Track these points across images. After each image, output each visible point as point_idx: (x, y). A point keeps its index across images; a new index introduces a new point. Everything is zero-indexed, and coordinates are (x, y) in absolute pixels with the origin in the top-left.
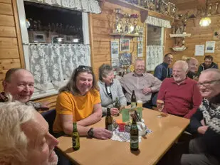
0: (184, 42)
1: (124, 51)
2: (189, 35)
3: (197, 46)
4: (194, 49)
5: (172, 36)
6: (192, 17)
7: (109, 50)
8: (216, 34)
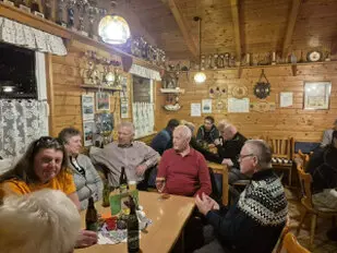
0: (177, 99)
1: (103, 109)
2: (183, 91)
3: (193, 105)
4: (189, 108)
5: (163, 91)
6: (185, 69)
7: (78, 109)
8: (212, 91)
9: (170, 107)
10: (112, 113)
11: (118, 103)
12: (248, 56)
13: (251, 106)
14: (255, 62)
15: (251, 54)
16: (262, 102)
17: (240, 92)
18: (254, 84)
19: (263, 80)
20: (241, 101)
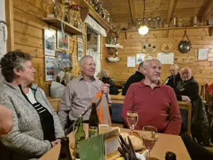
0: (117, 53)
1: (63, 49)
2: (122, 47)
3: (129, 58)
4: (126, 61)
5: (107, 45)
6: (124, 29)
7: (41, 42)
8: (145, 47)
9: (111, 59)
10: (71, 54)
11: (75, 46)
12: (175, 19)
13: (176, 59)
14: (180, 24)
15: (177, 18)
16: (184, 56)
17: (167, 48)
18: (178, 42)
19: (186, 39)
20: (167, 55)
